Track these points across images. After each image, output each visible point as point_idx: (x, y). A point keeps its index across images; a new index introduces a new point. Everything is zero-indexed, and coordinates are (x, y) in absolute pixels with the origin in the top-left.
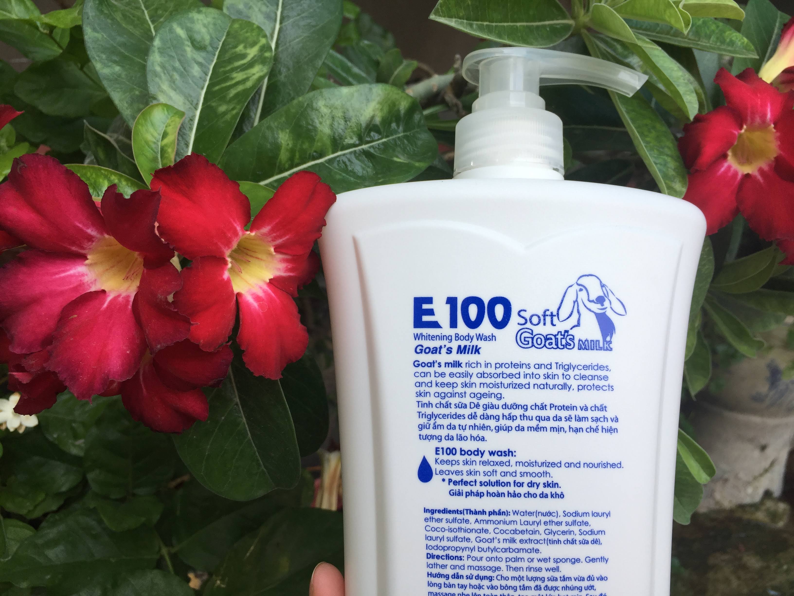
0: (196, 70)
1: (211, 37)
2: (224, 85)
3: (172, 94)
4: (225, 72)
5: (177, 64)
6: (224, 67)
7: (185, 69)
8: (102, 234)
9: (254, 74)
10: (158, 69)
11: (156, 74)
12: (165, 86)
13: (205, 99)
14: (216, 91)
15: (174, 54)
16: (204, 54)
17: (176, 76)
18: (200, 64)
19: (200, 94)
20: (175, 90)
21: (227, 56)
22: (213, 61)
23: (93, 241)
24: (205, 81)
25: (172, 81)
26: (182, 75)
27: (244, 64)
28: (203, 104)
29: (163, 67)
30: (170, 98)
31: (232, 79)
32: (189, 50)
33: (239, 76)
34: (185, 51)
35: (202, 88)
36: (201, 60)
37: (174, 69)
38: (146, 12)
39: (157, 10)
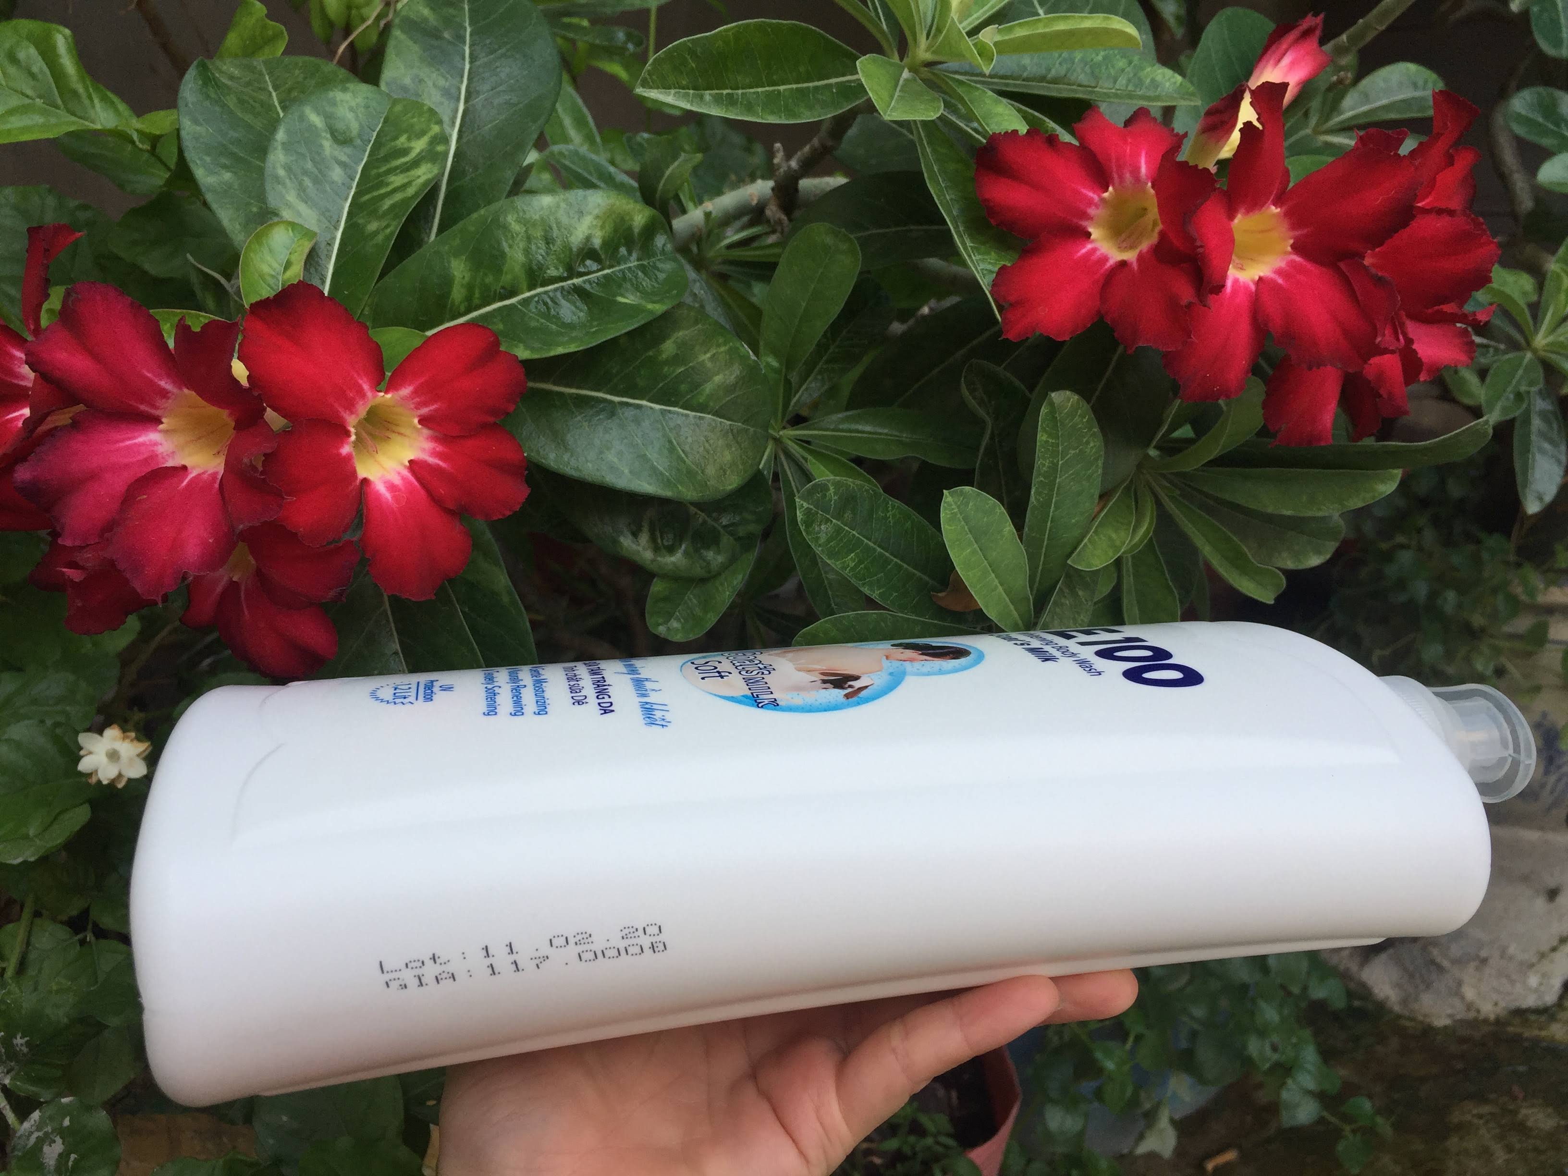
0: (337, 174)
1: (361, 125)
2: (375, 194)
3: (302, 208)
4: (379, 175)
5: (309, 165)
6: (378, 168)
7: (320, 171)
8: (180, 389)
9: (419, 177)
10: (281, 172)
11: (277, 179)
12: (291, 197)
13: (349, 213)
14: (365, 203)
15: (303, 150)
16: (348, 150)
17: (307, 182)
18: (343, 165)
19: (343, 208)
20: (306, 203)
21: (382, 153)
22: (362, 160)
23: (168, 398)
24: (350, 188)
25: (302, 191)
26: (316, 181)
27: (406, 163)
28: (347, 222)
29: (288, 169)
30: (299, 214)
31: (388, 184)
32: (327, 145)
33: (397, 180)
34: (321, 146)
35: (346, 199)
36: (344, 158)
37: (305, 172)
38: (274, 94)
39: (290, 91)
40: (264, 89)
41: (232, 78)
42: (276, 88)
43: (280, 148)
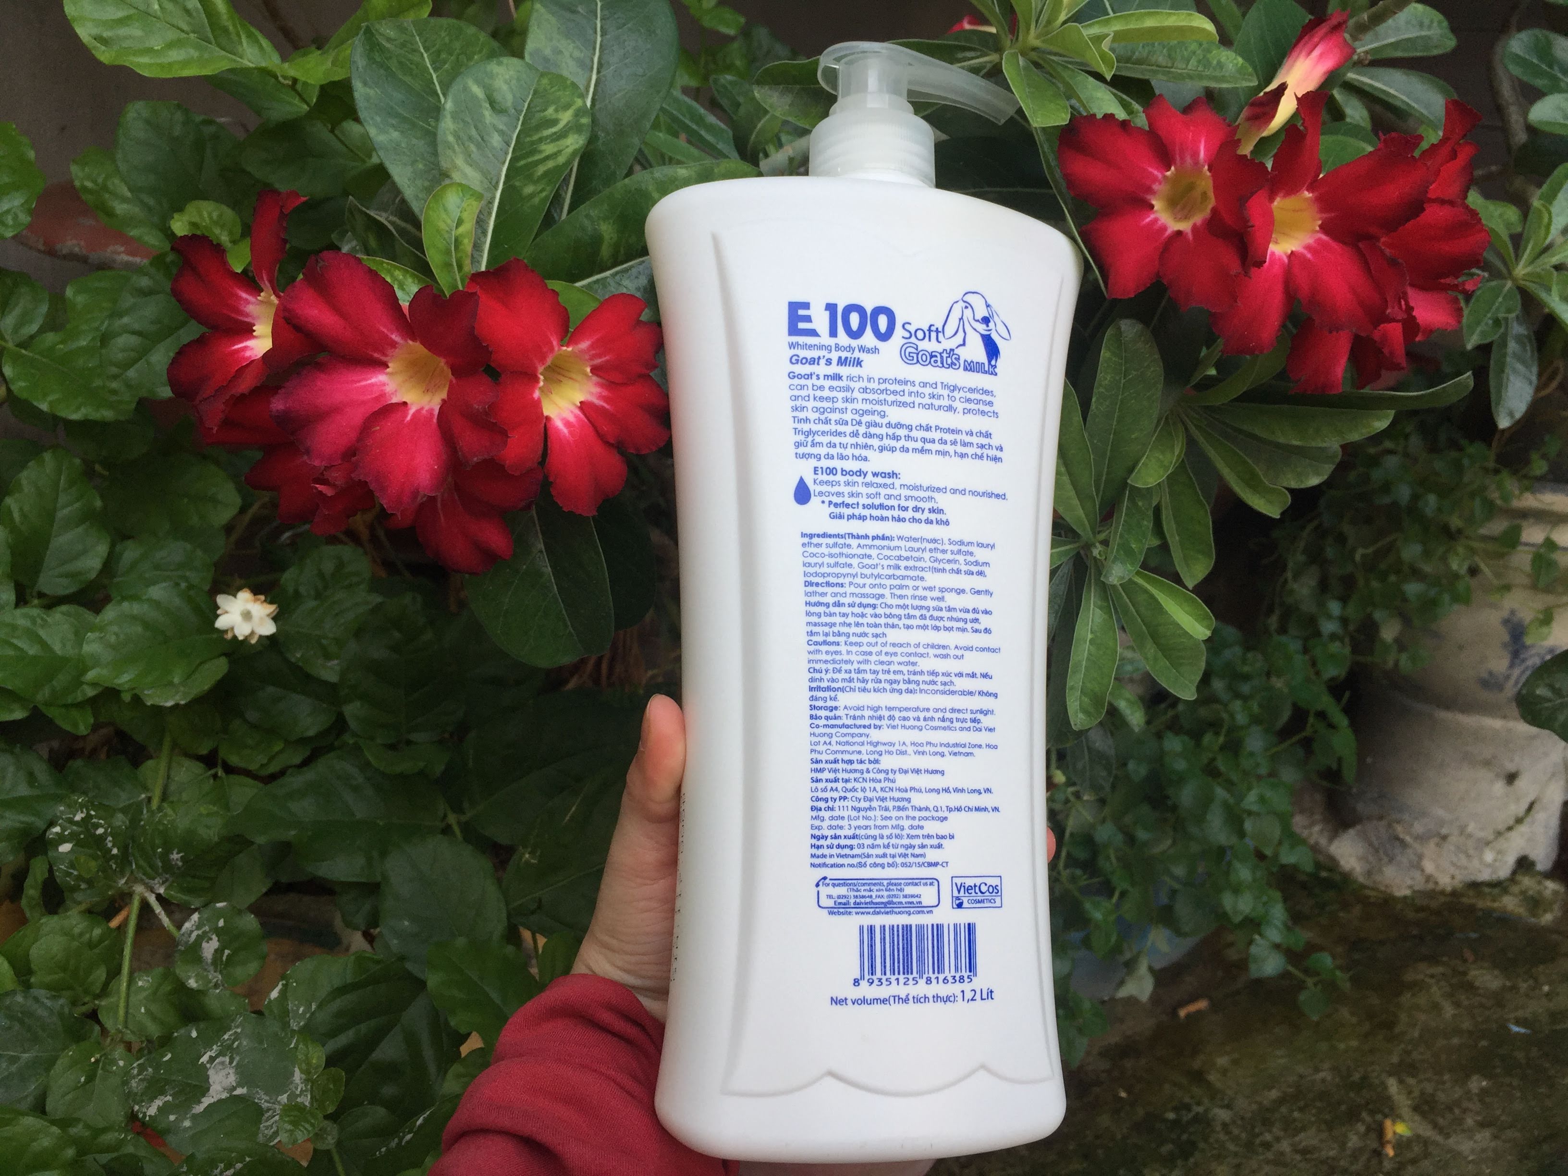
0: (496, 140)
1: (514, 96)
2: (530, 160)
3: (469, 171)
4: (533, 143)
5: (474, 132)
6: (530, 136)
7: (483, 139)
8: (406, 340)
9: (567, 147)
10: (451, 139)
11: (450, 147)
12: (460, 161)
13: (506, 176)
14: (521, 167)
15: (469, 119)
16: (505, 119)
17: (473, 148)
18: (501, 133)
19: (501, 170)
20: (471, 166)
21: (534, 122)
22: (516, 127)
24: (506, 153)
25: (468, 156)
26: (478, 146)
27: (555, 133)
28: (505, 183)
29: (458, 137)
30: (465, 175)
31: (540, 152)
32: (488, 115)
33: (548, 149)
34: (483, 116)
35: (504, 163)
36: (501, 127)
37: (470, 138)
38: (425, 55)
39: (439, 52)
40: (416, 50)
41: (389, 40)
42: (427, 49)
43: (449, 116)
